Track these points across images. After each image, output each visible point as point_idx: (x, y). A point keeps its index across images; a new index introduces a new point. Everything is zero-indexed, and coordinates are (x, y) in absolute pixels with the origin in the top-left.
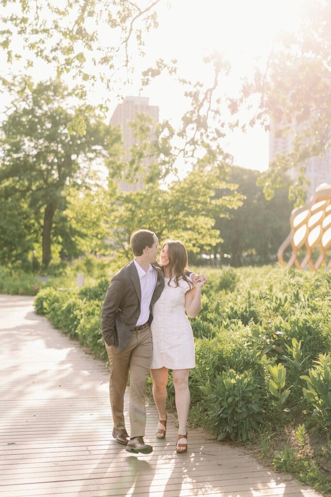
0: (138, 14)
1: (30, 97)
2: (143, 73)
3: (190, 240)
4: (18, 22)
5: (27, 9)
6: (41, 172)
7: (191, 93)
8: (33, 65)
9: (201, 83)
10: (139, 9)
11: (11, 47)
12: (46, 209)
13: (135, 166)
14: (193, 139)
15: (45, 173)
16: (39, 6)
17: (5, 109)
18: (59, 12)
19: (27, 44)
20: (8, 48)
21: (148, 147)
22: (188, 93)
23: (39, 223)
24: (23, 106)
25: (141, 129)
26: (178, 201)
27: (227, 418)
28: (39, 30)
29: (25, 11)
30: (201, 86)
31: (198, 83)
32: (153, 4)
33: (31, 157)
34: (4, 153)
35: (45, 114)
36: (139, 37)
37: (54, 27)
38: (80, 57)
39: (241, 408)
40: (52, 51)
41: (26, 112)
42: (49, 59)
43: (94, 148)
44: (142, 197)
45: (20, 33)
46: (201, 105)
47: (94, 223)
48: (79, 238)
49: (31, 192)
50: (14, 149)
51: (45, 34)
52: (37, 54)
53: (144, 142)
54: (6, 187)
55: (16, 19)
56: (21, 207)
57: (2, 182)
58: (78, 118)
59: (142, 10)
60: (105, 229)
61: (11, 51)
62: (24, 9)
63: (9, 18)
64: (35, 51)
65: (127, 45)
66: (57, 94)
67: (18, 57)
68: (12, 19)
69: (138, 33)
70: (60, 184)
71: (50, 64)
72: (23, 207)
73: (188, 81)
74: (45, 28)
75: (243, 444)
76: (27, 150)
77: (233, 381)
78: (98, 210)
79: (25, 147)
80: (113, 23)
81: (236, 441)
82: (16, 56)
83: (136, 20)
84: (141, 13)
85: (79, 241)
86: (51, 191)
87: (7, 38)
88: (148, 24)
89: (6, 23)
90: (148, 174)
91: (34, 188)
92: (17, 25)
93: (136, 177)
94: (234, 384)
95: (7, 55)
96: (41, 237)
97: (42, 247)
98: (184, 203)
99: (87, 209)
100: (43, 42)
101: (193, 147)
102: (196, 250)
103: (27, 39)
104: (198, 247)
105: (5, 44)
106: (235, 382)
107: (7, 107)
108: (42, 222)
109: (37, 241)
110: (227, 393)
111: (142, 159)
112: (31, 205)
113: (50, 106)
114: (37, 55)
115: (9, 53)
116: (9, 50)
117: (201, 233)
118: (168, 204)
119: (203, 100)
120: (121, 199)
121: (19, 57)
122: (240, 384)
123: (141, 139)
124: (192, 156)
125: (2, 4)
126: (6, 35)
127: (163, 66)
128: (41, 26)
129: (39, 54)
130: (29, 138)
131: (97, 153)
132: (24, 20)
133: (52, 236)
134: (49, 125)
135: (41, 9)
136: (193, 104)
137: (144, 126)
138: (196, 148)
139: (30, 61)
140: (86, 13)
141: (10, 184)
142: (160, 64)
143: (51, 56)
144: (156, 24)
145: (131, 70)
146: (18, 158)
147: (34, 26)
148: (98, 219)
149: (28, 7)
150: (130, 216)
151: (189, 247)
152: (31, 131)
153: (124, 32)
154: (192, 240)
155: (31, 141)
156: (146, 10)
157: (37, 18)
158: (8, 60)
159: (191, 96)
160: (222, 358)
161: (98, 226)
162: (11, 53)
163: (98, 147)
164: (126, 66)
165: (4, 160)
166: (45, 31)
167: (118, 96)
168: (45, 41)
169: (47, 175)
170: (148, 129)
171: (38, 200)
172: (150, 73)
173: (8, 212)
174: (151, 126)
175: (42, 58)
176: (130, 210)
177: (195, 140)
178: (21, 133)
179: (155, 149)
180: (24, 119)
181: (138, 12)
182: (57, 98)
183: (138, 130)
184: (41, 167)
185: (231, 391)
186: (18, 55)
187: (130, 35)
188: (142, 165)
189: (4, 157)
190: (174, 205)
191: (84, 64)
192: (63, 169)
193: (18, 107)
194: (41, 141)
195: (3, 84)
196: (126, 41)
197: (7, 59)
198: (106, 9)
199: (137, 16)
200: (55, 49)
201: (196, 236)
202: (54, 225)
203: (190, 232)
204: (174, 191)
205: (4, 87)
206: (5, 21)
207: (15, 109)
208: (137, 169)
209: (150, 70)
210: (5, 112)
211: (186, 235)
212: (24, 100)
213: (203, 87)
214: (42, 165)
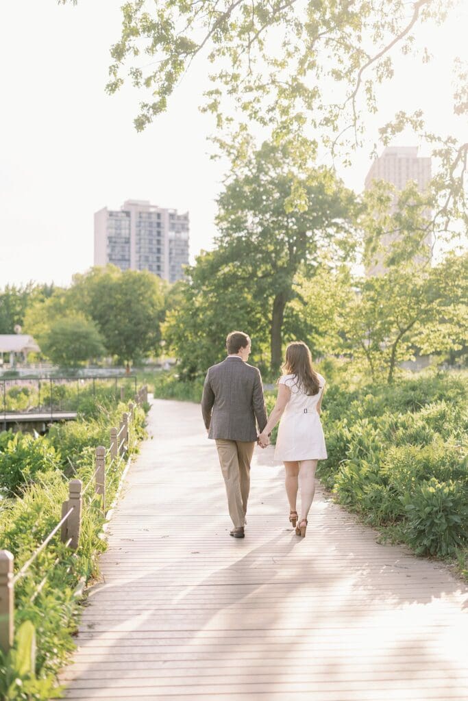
0: (367, 62)
1: (254, 161)
2: (380, 129)
3: (450, 335)
4: (229, 79)
5: (238, 63)
6: (268, 254)
7: (440, 152)
8: (247, 128)
9: (453, 138)
10: (368, 57)
11: (220, 109)
12: (275, 301)
13: (372, 245)
14: (445, 208)
15: (273, 255)
16: (253, 59)
17: (224, 178)
18: (275, 63)
19: (240, 104)
20: (217, 111)
21: (388, 221)
22: (437, 151)
23: (266, 317)
24: (244, 172)
25: (380, 200)
26: (430, 287)
27: (424, 531)
28: (254, 87)
29: (236, 66)
30: (454, 142)
31: (449, 138)
32: (386, 49)
33: (254, 237)
34: (222, 233)
35: (272, 182)
36: (369, 90)
37: (270, 81)
38: (299, 118)
39: (439, 519)
40: (269, 111)
41: (248, 181)
42: (265, 121)
43: (333, 221)
44: (383, 283)
45: (230, 92)
46: (455, 165)
47: (326, 316)
48: (316, 336)
49: (255, 279)
50: (234, 226)
51: (261, 91)
52: (250, 116)
53: (383, 214)
54: (224, 274)
55: (226, 76)
56: (245, 299)
57: (220, 268)
58: (298, 191)
59: (372, 58)
60: (339, 324)
61: (221, 114)
62: (235, 63)
63: (218, 76)
64: (249, 112)
65: (354, 101)
66: (287, 156)
67: (229, 120)
68: (221, 77)
69: (368, 85)
70: (291, 269)
71: (266, 127)
72: (247, 298)
73: (436, 136)
74: (260, 84)
75: (442, 559)
76: (249, 228)
77: (432, 490)
78: (330, 301)
79: (248, 224)
80: (337, 75)
81: (436, 555)
82: (227, 119)
83: (364, 71)
84: (371, 61)
85: (317, 340)
86: (281, 277)
87: (215, 100)
88: (380, 73)
89: (214, 81)
90: (390, 255)
91: (260, 274)
92: (227, 83)
93: (375, 258)
94: (433, 493)
95: (217, 119)
96: (270, 336)
97: (270, 347)
98: (440, 289)
99: (316, 299)
100: (259, 101)
101: (445, 219)
102: (458, 347)
103: (239, 99)
104: (460, 344)
105: (214, 106)
106: (434, 491)
107: (225, 175)
108: (270, 316)
109: (264, 340)
110: (425, 502)
111: (381, 236)
112: (255, 297)
113: (279, 170)
114: (251, 118)
115: (219, 116)
116: (219, 112)
117: (463, 326)
118: (419, 290)
119: (457, 160)
120: (359, 286)
121: (232, 120)
122: (439, 493)
123: (380, 211)
124: (446, 230)
125: (210, 60)
126: (214, 96)
127: (405, 120)
128: (255, 81)
129: (253, 116)
130: (252, 212)
131: (338, 228)
132: (235, 77)
133: (282, 334)
134: (277, 195)
135: (255, 62)
136: (444, 165)
137: (382, 195)
138: (449, 219)
139: (244, 124)
140: (306, 66)
141: (230, 271)
142: (401, 117)
143: (267, 118)
144: (391, 73)
145: (360, 130)
146: (239, 239)
147: (247, 83)
148: (331, 312)
149: (240, 61)
150: (372, 307)
151: (447, 344)
152: (255, 204)
153: (351, 85)
154: (451, 335)
155: (255, 215)
156: (377, 57)
157: (251, 73)
158: (218, 125)
159: (441, 156)
160: (428, 467)
161: (331, 320)
162: (222, 116)
163: (339, 221)
164: (354, 125)
165: (222, 241)
166: (261, 87)
167: (346, 162)
168: (261, 99)
169: (275, 257)
170: (388, 199)
171: (265, 290)
172: (389, 130)
173: (228, 306)
174: (391, 196)
175: (257, 120)
176: (372, 299)
177: (448, 209)
178: (243, 208)
179: (398, 224)
180: (247, 189)
181: (367, 61)
182: (287, 161)
183: (375, 201)
184: (268, 249)
185: (429, 501)
186: (229, 118)
187: (357, 88)
188: (380, 243)
189: (222, 237)
190: (426, 292)
191: (304, 126)
192: (295, 248)
193: (239, 174)
194: (268, 216)
195: (220, 148)
196: (353, 96)
197: (216, 123)
198: (335, 54)
199: (366, 65)
200: (273, 109)
201: (456, 329)
202: (285, 320)
203: (448, 325)
204: (427, 274)
205: (222, 150)
206: (213, 79)
207: (235, 177)
208: (374, 249)
209: (388, 126)
210: (223, 182)
211: (445, 328)
212: (246, 165)
213: (457, 143)
214: (269, 246)
